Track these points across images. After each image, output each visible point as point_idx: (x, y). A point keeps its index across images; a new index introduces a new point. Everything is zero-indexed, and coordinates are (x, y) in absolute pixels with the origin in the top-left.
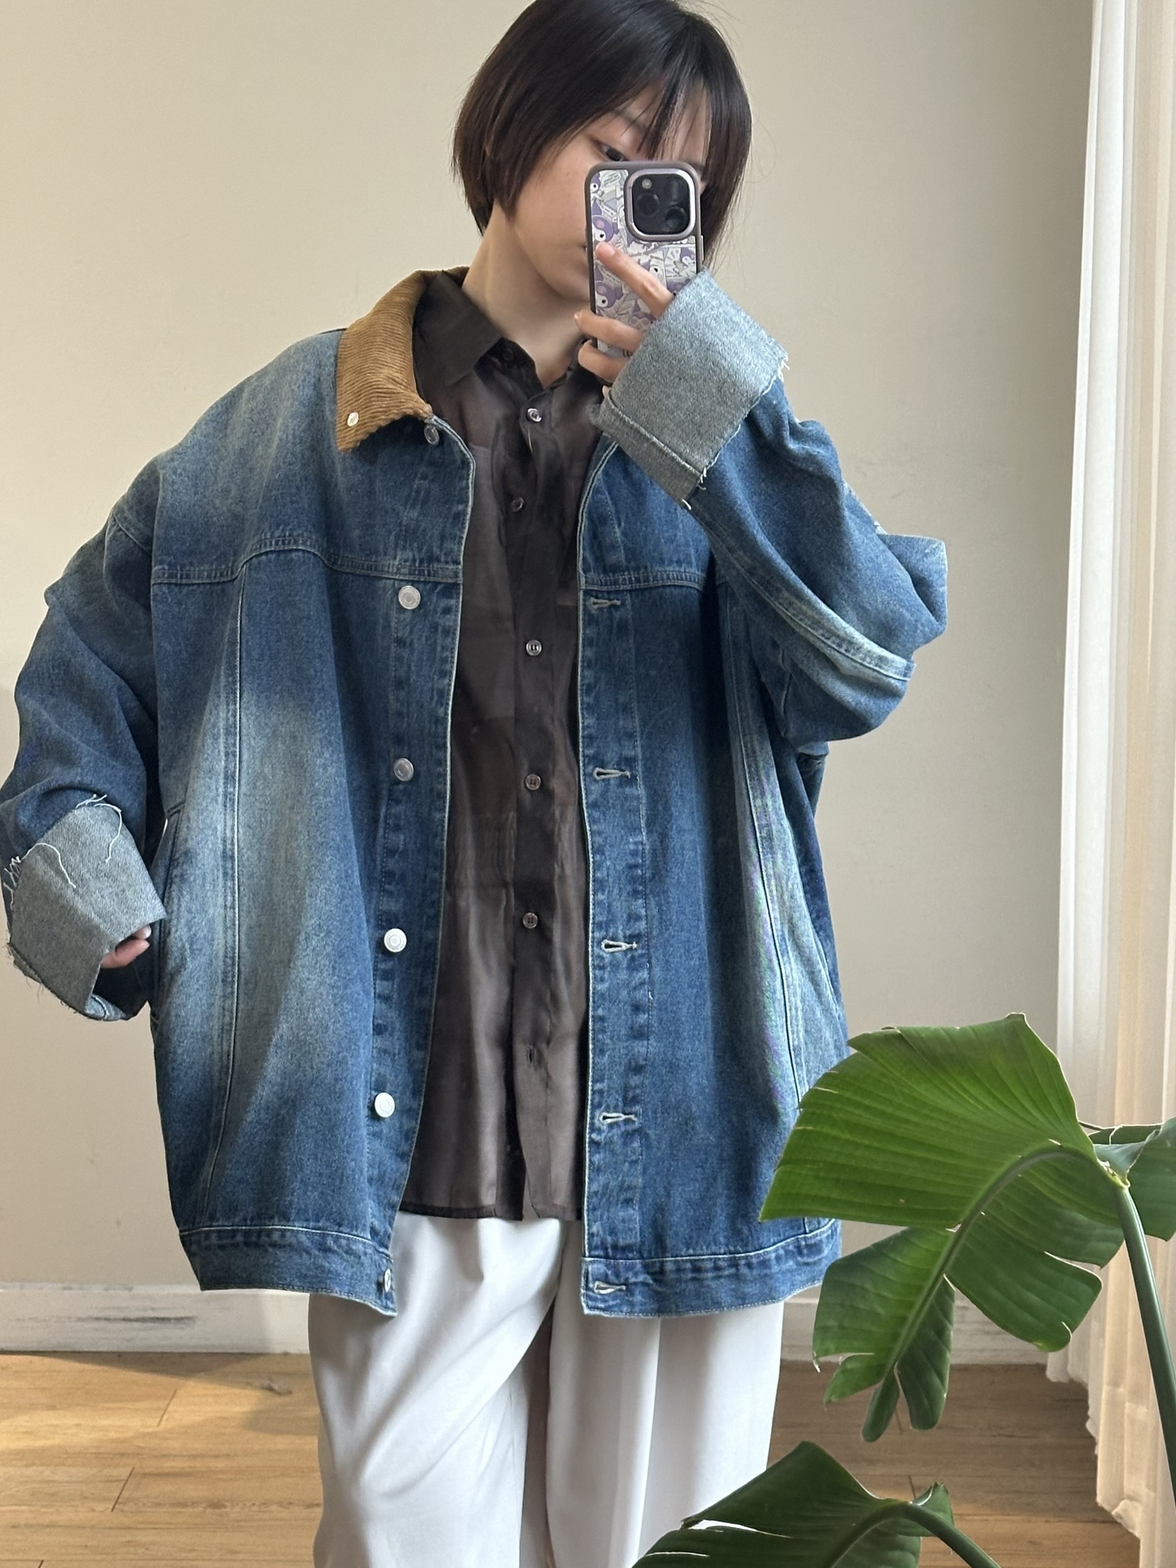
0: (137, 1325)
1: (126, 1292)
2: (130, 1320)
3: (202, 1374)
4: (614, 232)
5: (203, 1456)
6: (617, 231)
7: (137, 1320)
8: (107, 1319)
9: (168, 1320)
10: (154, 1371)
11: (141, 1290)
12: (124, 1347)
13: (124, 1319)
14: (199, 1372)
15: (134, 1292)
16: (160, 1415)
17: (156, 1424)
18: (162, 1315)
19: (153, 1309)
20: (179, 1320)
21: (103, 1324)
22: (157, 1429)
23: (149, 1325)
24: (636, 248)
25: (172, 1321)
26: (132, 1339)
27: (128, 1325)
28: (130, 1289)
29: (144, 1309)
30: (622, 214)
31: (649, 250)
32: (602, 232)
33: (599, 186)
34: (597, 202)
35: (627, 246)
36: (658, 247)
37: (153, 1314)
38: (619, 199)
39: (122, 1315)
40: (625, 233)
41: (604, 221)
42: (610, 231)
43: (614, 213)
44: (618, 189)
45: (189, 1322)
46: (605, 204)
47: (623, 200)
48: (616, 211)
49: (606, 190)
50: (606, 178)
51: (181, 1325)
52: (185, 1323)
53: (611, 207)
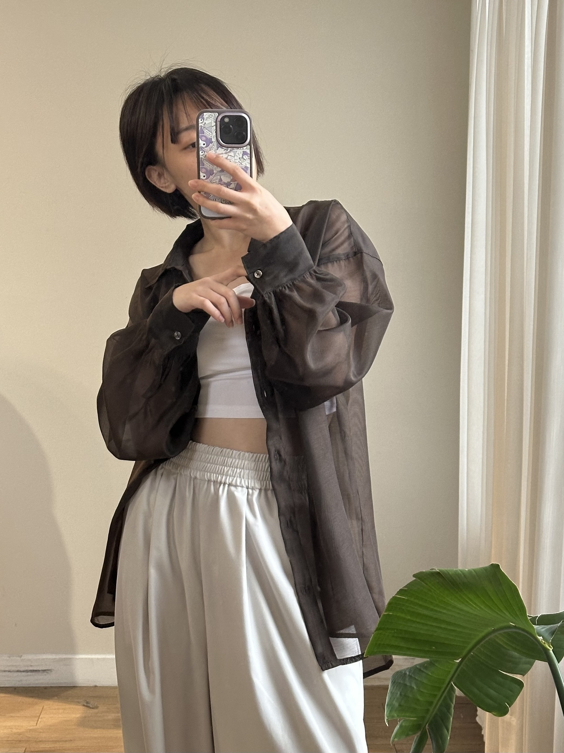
0: (23, 674)
1: (19, 658)
2: (21, 671)
3: (56, 698)
4: (210, 143)
6: (212, 142)
7: (24, 671)
8: (9, 671)
9: (39, 671)
10: (32, 697)
11: (25, 657)
12: (18, 684)
13: (18, 671)
14: (54, 696)
15: (22, 658)
16: (36, 719)
17: (35, 724)
18: (35, 669)
19: (31, 666)
20: (44, 671)
21: (8, 673)
22: (36, 727)
23: (29, 673)
24: (221, 151)
25: (41, 671)
26: (21, 680)
27: (19, 674)
28: (21, 657)
29: (28, 666)
30: (214, 134)
31: (227, 152)
32: (205, 143)
33: (203, 121)
34: (202, 127)
35: (217, 150)
36: (232, 150)
37: (31, 668)
38: (213, 127)
39: (16, 669)
40: (215, 143)
41: (205, 136)
42: (209, 142)
43: (210, 133)
44: (213, 122)
45: (49, 672)
46: (206, 129)
47: (215, 126)
48: (211, 133)
49: (207, 122)
50: (207, 116)
51: (46, 673)
52: (47, 673)
53: (209, 131)
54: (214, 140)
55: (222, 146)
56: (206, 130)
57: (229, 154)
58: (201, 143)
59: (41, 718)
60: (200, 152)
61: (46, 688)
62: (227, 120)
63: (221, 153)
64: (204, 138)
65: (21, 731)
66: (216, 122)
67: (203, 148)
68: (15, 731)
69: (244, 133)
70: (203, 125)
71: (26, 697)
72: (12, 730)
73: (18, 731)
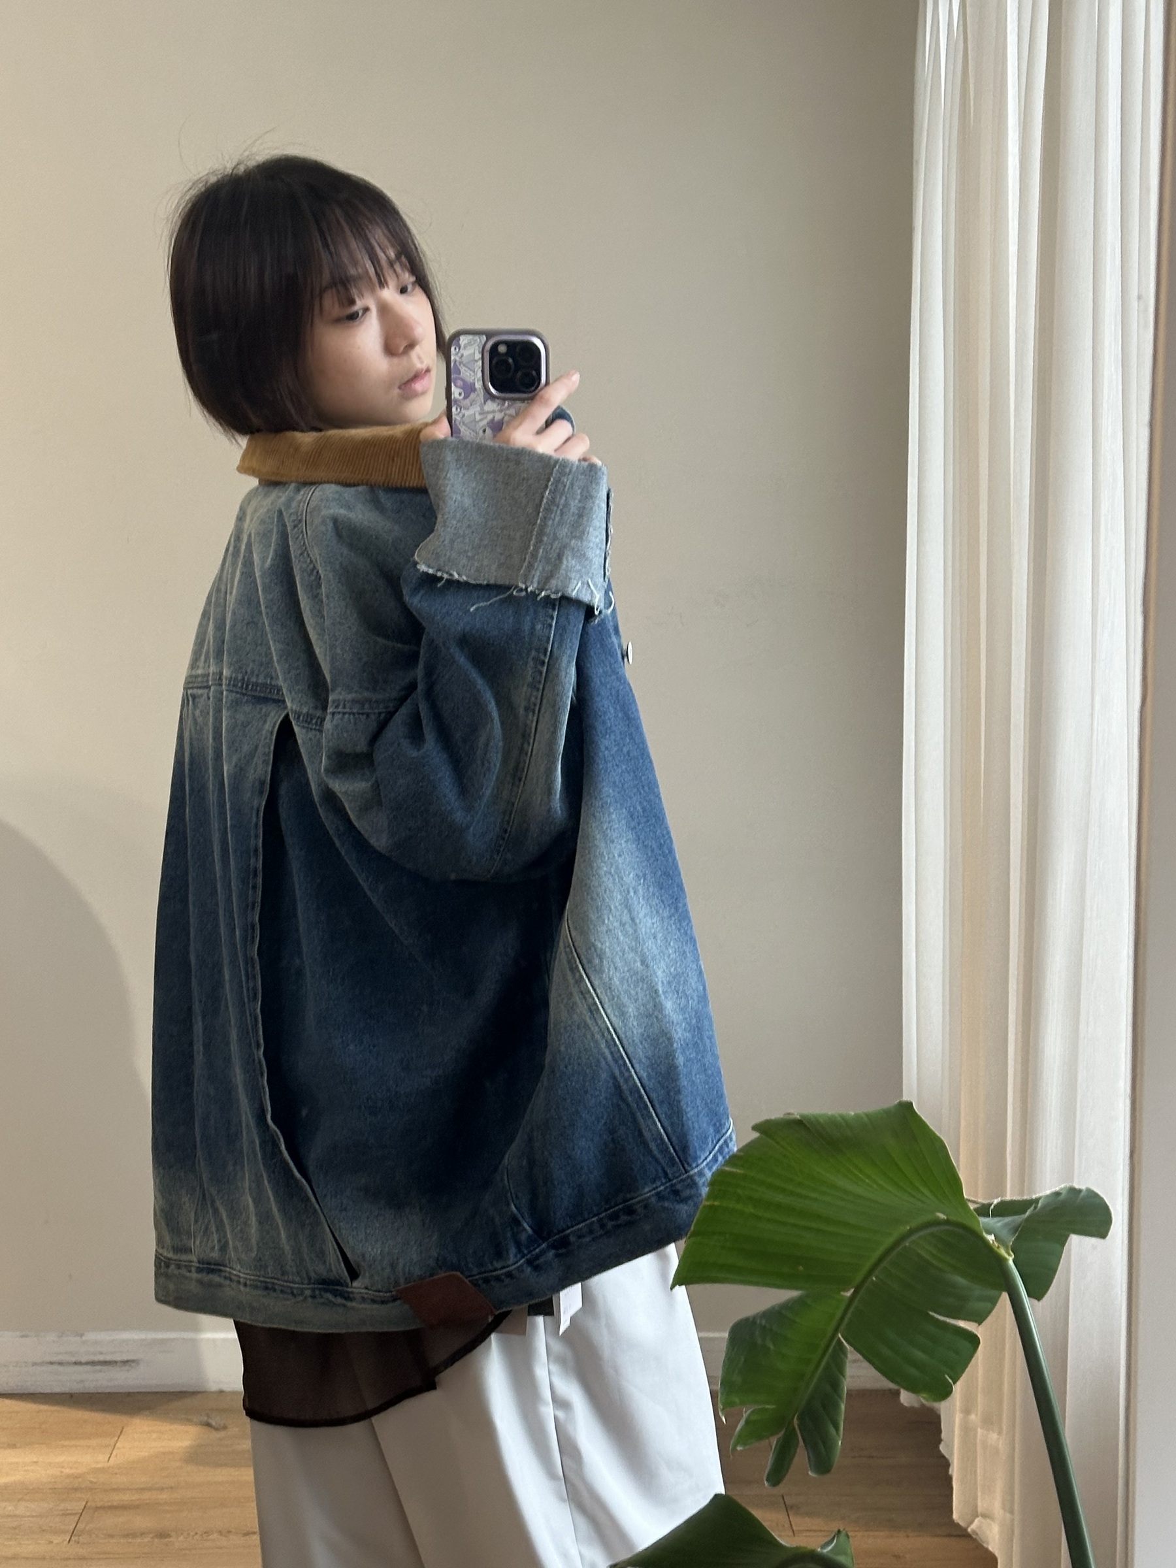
0: (88, 1368)
1: (78, 1338)
2: (81, 1364)
3: (147, 1412)
4: (471, 392)
5: (150, 1489)
6: (475, 390)
7: (87, 1363)
8: (60, 1364)
9: (116, 1362)
10: (103, 1411)
11: (91, 1336)
12: (76, 1388)
13: (76, 1363)
14: (146, 1410)
15: (84, 1338)
16: (111, 1449)
17: (105, 1460)
18: (108, 1358)
19: (101, 1353)
20: (125, 1362)
21: (55, 1367)
22: (106, 1465)
23: (98, 1368)
24: (491, 406)
25: (118, 1364)
26: (82, 1381)
27: (79, 1368)
28: (82, 1335)
29: (93, 1354)
30: (480, 374)
31: (503, 407)
32: (461, 390)
33: (459, 349)
34: (457, 363)
35: (485, 403)
36: (512, 405)
37: (102, 1358)
38: (477, 361)
39: (74, 1359)
40: (481, 392)
41: (463, 380)
42: (469, 389)
43: (472, 374)
44: (477, 352)
45: (133, 1364)
46: (464, 365)
47: (481, 362)
48: (474, 372)
49: (466, 353)
50: (466, 342)
51: (127, 1368)
52: (130, 1365)
53: (469, 368)
54: (478, 385)
55: (493, 397)
56: (464, 368)
57: (508, 412)
58: (456, 392)
59: (119, 1448)
60: (454, 409)
61: (129, 1394)
62: (502, 349)
63: (491, 409)
64: (460, 383)
65: (79, 1471)
66: (483, 355)
67: (459, 401)
68: (67, 1471)
69: (534, 373)
70: (458, 359)
71: (92, 1410)
72: (63, 1470)
73: (73, 1471)
